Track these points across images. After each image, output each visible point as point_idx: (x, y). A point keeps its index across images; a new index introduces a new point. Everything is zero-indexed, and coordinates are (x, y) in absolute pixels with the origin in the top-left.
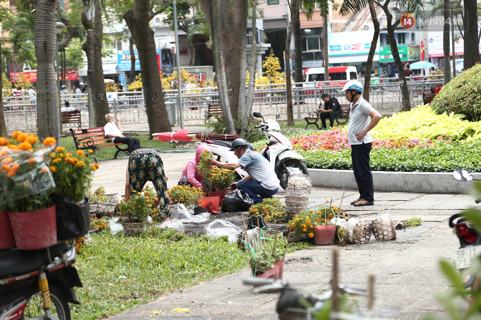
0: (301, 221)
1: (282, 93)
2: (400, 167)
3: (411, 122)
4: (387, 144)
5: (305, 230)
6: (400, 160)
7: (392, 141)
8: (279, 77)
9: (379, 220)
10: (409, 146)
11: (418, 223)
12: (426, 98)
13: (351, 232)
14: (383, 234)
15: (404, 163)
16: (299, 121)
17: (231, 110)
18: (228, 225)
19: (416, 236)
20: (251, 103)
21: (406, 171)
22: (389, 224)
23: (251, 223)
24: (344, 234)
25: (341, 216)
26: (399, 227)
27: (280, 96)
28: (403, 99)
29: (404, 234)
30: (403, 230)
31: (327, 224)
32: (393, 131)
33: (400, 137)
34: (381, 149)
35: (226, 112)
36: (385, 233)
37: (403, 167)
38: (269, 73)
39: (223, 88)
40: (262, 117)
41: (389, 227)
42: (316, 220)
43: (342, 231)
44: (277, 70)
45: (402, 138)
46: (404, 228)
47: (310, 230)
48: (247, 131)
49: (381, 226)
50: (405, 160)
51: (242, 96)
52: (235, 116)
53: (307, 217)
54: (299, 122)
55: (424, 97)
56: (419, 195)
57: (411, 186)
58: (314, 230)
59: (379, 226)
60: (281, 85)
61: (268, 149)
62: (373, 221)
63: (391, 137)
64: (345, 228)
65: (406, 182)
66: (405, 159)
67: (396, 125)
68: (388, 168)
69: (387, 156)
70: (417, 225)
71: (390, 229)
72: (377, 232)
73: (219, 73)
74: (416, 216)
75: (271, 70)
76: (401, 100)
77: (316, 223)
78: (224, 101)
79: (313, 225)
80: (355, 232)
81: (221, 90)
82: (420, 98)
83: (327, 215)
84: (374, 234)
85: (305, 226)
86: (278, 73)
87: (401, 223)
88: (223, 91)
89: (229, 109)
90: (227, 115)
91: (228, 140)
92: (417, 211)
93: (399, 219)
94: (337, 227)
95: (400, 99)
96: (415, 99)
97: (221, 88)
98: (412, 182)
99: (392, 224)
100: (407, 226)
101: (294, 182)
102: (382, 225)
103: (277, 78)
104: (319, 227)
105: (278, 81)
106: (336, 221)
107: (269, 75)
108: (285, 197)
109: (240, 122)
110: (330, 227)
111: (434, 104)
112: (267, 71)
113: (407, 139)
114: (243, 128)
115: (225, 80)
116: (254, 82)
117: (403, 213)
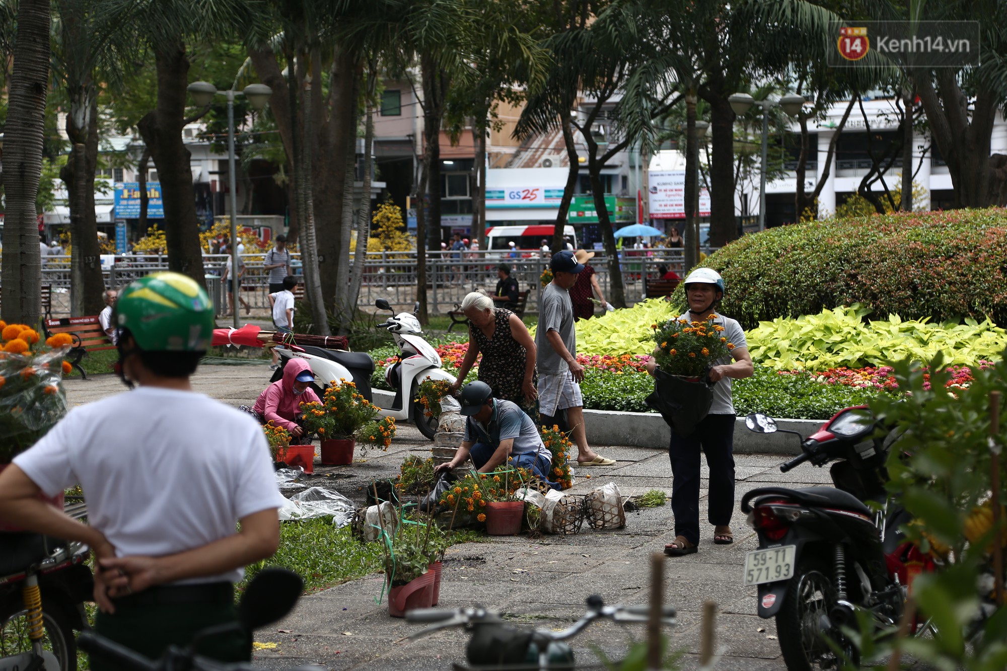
0: (464, 493)
1: (404, 268)
2: (624, 403)
3: (640, 327)
4: (599, 362)
5: (472, 508)
6: (624, 391)
7: (608, 358)
8: (401, 241)
9: (597, 495)
10: (638, 367)
11: (659, 501)
12: (650, 286)
13: (550, 514)
14: (603, 518)
15: (631, 397)
16: (436, 316)
17: (323, 293)
18: (333, 497)
19: (657, 523)
20: (358, 283)
21: (634, 410)
22: (614, 501)
23: (373, 494)
24: (538, 517)
25: (533, 485)
26: (629, 507)
27: (401, 273)
28: (611, 286)
29: (637, 520)
30: (635, 513)
31: (509, 500)
32: (608, 340)
33: (622, 352)
34: (591, 371)
35: (315, 296)
36: (607, 517)
37: (629, 403)
38: (383, 231)
39: (310, 255)
40: (391, 309)
41: (614, 506)
42: (490, 491)
43: (534, 512)
44: (397, 229)
45: (625, 353)
46: (637, 508)
47: (480, 508)
48: (350, 332)
49: (600, 504)
50: (632, 391)
51: (343, 270)
52: (330, 304)
53: (476, 486)
54: (436, 319)
55: (646, 285)
56: (655, 453)
57: (643, 438)
58: (487, 509)
59: (597, 505)
60: (403, 255)
61: (399, 364)
62: (586, 496)
63: (605, 350)
64: (541, 507)
65: (633, 429)
66: (632, 389)
67: (615, 331)
68: (604, 404)
69: (601, 383)
70: (658, 505)
71: (615, 511)
72: (593, 514)
73: (304, 229)
74: (656, 489)
75: (388, 227)
76: (609, 288)
77: (489, 497)
78: (312, 277)
79: (486, 500)
80: (556, 513)
81: (307, 259)
82: (639, 285)
83: (509, 482)
84: (588, 518)
85: (471, 500)
86: (398, 233)
87: (632, 500)
88: (311, 261)
89: (319, 291)
90: (316, 301)
91: (329, 346)
92: (655, 480)
93: (629, 493)
94: (527, 505)
95: (605, 286)
96: (632, 288)
97: (306, 254)
98: (644, 430)
99: (619, 500)
100: (642, 506)
101: (450, 424)
102: (603, 503)
103: (397, 241)
104: (495, 503)
105: (398, 246)
106: (525, 494)
107: (383, 235)
108: (433, 450)
109: (338, 315)
110: (514, 504)
111: (676, 297)
112: (380, 229)
113: (634, 356)
114: (343, 325)
115: (315, 241)
116: (365, 246)
117: (633, 482)
